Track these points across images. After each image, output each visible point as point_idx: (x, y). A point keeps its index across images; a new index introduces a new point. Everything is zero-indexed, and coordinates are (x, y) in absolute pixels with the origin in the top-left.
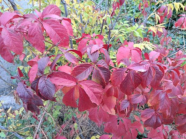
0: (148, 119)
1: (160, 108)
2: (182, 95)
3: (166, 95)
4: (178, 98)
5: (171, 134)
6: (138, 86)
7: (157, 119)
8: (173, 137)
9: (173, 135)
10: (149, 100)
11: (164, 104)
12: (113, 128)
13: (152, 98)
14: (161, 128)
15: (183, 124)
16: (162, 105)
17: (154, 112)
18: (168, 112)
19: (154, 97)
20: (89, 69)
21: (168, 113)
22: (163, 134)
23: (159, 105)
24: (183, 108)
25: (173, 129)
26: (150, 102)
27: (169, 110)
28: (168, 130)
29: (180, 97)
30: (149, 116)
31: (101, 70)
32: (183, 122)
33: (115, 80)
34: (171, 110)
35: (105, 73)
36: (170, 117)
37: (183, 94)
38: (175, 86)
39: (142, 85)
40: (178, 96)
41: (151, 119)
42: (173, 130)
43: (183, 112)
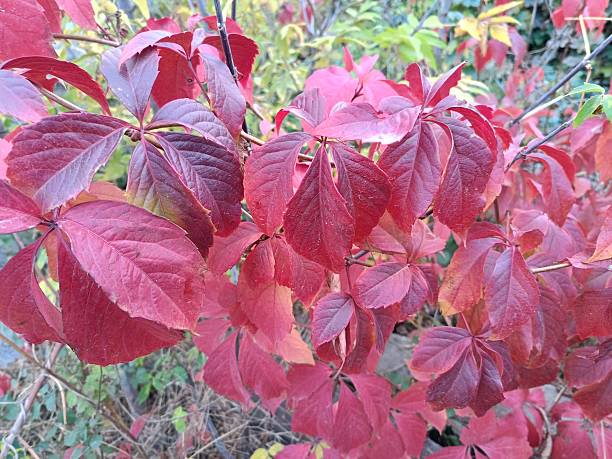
0: (443, 376)
1: (492, 320)
2: (590, 251)
3: (518, 260)
4: (570, 268)
5: (555, 416)
6: (376, 222)
7: (483, 373)
8: (562, 427)
9: (564, 419)
10: (445, 290)
11: (511, 298)
12: (319, 417)
13: (458, 278)
14: (518, 398)
15: (599, 381)
16: (502, 307)
17: (468, 341)
18: (530, 335)
19: (466, 272)
20: (104, 145)
21: (531, 343)
22: (527, 419)
23: (488, 305)
24: (596, 312)
25: (563, 394)
26: (447, 298)
27: (535, 326)
28: (544, 402)
29: (579, 266)
30: (448, 358)
31: (181, 148)
32: (598, 374)
33: (263, 202)
34: (543, 325)
35: (206, 163)
36: (544, 356)
37: (593, 250)
38: (560, 225)
39: (397, 215)
40: (571, 260)
41: (456, 373)
42: (564, 399)
43: (596, 331)
